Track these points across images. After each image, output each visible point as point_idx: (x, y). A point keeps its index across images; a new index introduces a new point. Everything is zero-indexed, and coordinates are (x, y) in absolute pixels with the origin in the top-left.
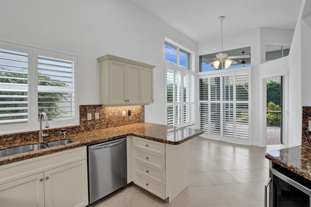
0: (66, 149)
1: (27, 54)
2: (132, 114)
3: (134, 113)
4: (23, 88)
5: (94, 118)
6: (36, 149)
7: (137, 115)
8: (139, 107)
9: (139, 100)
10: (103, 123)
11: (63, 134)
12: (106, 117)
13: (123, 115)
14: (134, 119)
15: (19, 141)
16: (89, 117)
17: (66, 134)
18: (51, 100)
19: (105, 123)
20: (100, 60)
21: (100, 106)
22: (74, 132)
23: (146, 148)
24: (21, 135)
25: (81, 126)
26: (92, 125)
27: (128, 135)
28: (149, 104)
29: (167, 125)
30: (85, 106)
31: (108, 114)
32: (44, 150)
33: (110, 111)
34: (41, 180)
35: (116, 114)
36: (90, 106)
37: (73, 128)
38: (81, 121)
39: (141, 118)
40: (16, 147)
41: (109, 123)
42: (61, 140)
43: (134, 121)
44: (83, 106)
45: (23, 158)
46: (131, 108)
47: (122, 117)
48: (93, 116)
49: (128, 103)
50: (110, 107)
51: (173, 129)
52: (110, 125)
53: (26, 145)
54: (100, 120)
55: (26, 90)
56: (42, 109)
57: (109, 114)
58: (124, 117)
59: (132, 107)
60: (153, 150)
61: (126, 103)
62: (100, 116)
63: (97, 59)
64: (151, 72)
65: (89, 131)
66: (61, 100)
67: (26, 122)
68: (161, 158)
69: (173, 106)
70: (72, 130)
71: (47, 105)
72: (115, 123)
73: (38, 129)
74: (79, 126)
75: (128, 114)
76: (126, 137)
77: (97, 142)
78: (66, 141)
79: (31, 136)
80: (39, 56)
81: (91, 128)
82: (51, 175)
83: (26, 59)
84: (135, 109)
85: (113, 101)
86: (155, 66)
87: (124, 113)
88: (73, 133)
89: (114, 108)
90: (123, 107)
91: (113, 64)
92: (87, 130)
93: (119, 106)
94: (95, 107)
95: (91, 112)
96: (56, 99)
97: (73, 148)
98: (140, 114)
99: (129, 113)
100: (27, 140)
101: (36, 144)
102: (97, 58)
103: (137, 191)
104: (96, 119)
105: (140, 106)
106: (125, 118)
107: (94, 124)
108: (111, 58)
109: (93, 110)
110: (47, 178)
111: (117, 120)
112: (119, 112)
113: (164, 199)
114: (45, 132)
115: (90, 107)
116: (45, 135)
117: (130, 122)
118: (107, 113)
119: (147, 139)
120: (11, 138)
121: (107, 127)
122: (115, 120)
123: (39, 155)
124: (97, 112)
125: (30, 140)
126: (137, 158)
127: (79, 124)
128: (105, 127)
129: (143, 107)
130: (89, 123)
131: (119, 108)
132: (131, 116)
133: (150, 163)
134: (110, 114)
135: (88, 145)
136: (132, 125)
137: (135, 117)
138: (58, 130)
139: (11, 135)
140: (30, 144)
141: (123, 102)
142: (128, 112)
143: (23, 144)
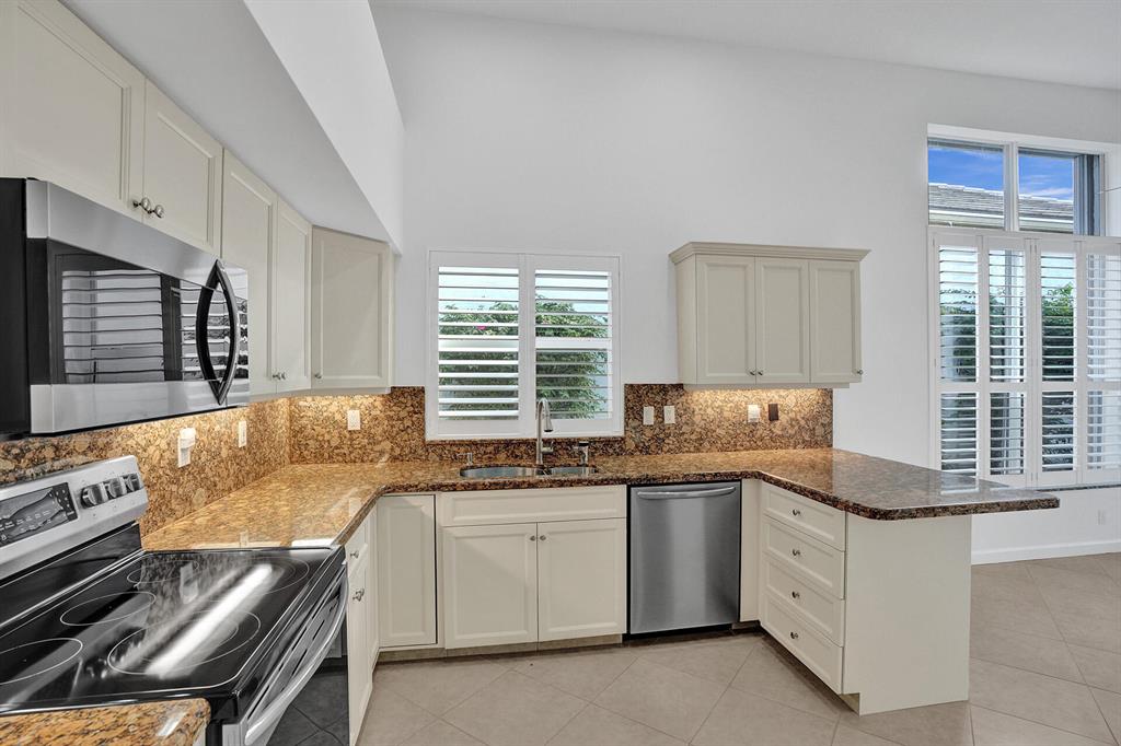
0: (579, 482)
1: (516, 271)
2: (783, 417)
3: (792, 415)
4: (510, 345)
5: (660, 420)
6: (530, 473)
7: (803, 422)
8: (812, 394)
9: (801, 371)
10: (686, 436)
11: (581, 452)
12: (697, 419)
13: (750, 417)
14: (791, 432)
15: (502, 456)
16: (649, 415)
17: (592, 455)
18: (575, 369)
19: (693, 437)
20: (676, 259)
21: (679, 387)
22: (611, 451)
23: (791, 518)
24: (508, 443)
25: (627, 439)
26: (655, 438)
27: (745, 475)
28: (845, 385)
29: (939, 469)
30: (638, 386)
31: (702, 412)
32: (542, 478)
33: (709, 403)
34: (532, 539)
35: (726, 414)
36: (650, 387)
37: (608, 442)
38: (627, 424)
39: (819, 431)
40: (497, 466)
41: (704, 440)
42: (578, 465)
43: (792, 441)
44: (632, 386)
45: (503, 486)
46: (780, 396)
47: (748, 424)
48: (660, 415)
49: (760, 380)
50: (707, 393)
51: (977, 489)
52: (706, 444)
53: (514, 466)
54: (677, 426)
55: (516, 350)
56: (557, 392)
57: (705, 411)
58: (755, 424)
59: (782, 393)
60: (824, 534)
61: (751, 380)
62: (678, 415)
63: (670, 255)
64: (852, 272)
65: (647, 453)
66: (599, 368)
67: (515, 417)
68: (831, 556)
69: (974, 394)
70: (605, 446)
71: (568, 382)
72: (724, 441)
73: (535, 436)
74: (622, 439)
75: (767, 415)
76: (740, 481)
77: (654, 479)
78: (587, 469)
79: (523, 448)
80: (538, 272)
81: (653, 448)
82: (550, 533)
83: (514, 282)
84: (794, 401)
85: (708, 375)
86: (866, 252)
87: (754, 411)
88: (607, 454)
89: (721, 395)
90: (749, 394)
91: (709, 265)
92: (641, 451)
93: (736, 390)
94: (663, 389)
95: (652, 403)
96: (590, 368)
97: (596, 484)
98: (815, 418)
99: (773, 413)
100: (517, 456)
101: (531, 466)
102: (671, 251)
103: (768, 652)
104: (666, 422)
105: (814, 391)
106: (758, 427)
107: (662, 436)
108: (702, 249)
109: (658, 399)
110: (543, 538)
111: (731, 432)
112: (736, 406)
113: (838, 692)
114: (547, 442)
115: (652, 389)
116: (545, 449)
117: (776, 441)
118: (700, 409)
119: (795, 491)
120: (491, 449)
121: (698, 450)
122: (723, 432)
123: (531, 486)
124: (669, 403)
125: (522, 458)
126: (771, 549)
127: (622, 434)
128: (692, 449)
129: (828, 394)
130: (649, 433)
131: (738, 397)
132: (778, 423)
133: (803, 568)
134: (709, 411)
135: (631, 484)
136: (781, 452)
137: (792, 426)
138: (574, 443)
139: (491, 443)
140: (519, 465)
141: (741, 376)
142: (767, 410)
143: (509, 462)
